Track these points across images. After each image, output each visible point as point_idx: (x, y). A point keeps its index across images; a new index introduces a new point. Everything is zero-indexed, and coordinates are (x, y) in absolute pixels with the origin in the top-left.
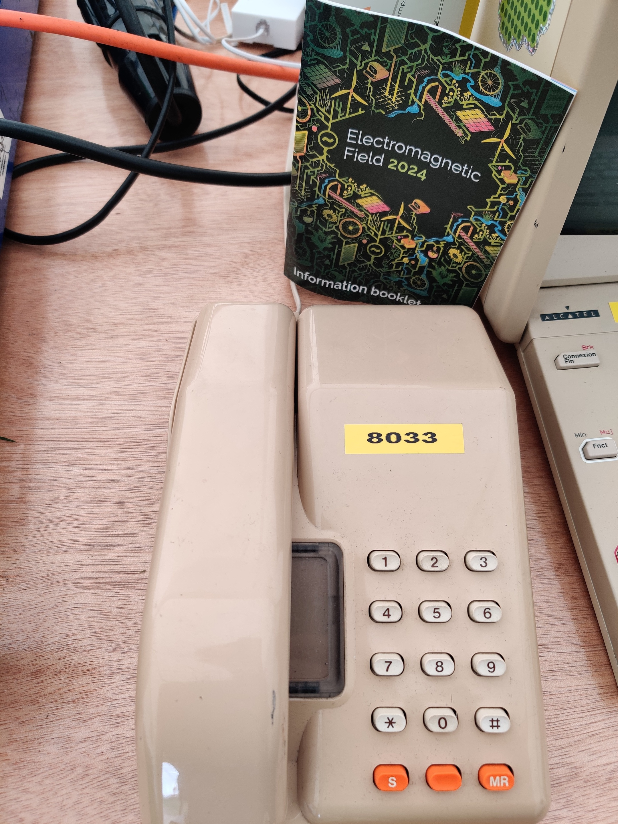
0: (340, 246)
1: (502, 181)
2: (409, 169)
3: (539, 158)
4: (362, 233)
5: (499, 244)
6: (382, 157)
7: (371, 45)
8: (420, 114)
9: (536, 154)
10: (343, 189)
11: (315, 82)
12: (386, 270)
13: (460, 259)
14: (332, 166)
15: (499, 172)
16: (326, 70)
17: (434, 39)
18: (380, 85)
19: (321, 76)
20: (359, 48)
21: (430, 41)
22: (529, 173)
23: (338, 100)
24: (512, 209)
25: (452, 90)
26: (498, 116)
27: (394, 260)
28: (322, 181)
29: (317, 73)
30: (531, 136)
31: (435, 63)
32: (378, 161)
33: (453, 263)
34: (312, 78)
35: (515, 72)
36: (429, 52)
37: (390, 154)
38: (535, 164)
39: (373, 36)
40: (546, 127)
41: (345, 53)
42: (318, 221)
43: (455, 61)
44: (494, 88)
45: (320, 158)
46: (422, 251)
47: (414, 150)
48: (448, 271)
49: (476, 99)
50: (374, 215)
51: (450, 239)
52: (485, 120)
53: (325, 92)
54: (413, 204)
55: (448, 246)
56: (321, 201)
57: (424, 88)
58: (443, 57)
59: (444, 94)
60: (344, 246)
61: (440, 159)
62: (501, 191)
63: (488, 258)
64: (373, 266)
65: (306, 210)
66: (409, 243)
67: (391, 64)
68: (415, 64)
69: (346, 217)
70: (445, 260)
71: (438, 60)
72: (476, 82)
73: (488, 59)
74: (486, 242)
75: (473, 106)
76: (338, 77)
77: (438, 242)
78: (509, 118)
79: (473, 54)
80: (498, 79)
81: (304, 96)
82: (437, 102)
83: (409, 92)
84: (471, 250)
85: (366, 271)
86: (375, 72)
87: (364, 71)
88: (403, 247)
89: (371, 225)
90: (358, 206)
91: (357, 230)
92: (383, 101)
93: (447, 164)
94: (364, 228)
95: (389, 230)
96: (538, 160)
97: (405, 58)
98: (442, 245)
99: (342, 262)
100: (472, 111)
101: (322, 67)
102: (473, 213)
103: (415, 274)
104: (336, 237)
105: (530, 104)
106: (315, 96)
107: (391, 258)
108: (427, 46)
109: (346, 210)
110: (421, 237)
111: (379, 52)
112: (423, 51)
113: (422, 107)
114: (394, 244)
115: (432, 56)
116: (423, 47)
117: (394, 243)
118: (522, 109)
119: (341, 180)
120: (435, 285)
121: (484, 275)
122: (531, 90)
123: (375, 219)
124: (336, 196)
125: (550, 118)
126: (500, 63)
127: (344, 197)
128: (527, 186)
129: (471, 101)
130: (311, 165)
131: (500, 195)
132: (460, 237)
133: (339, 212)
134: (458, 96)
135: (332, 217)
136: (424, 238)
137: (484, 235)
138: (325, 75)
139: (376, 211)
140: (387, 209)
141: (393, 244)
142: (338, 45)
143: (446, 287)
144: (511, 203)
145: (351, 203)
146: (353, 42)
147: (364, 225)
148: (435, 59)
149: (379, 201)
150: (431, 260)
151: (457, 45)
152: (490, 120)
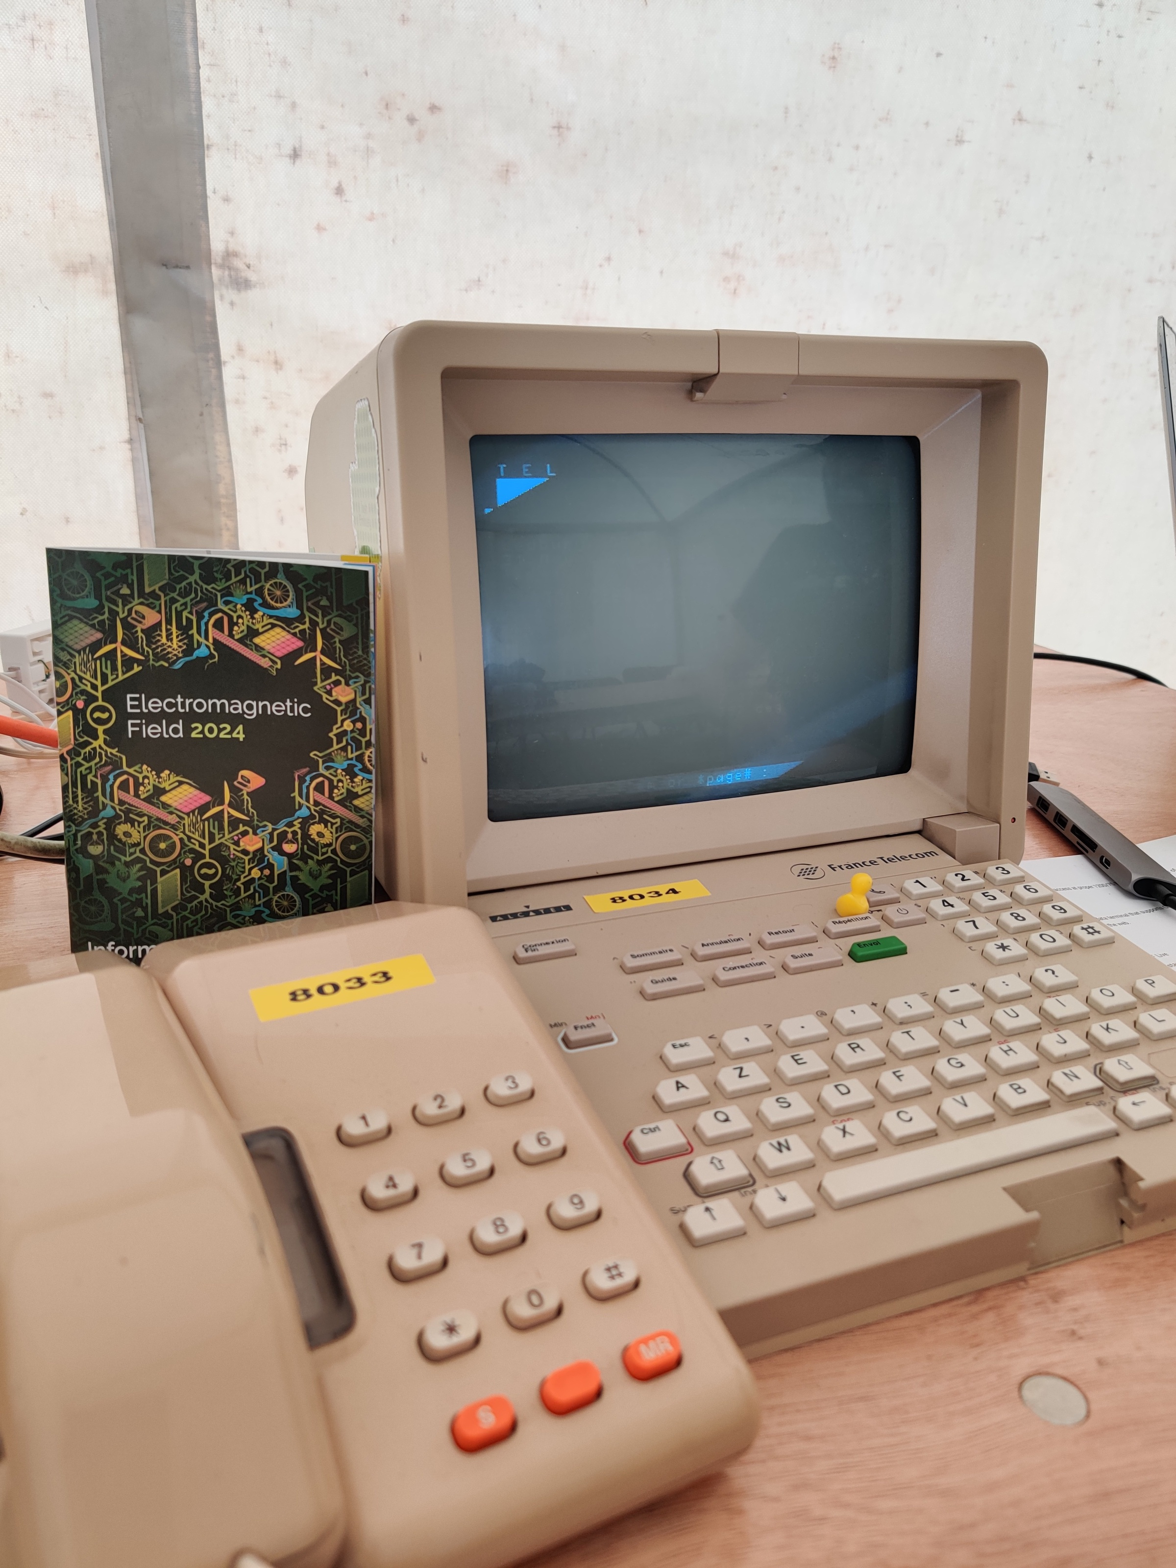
0: (154, 881)
1: (337, 702)
2: (220, 730)
3: (365, 656)
4: (182, 848)
5: (368, 790)
6: (179, 724)
7: (130, 587)
8: (211, 656)
9: (360, 653)
10: (137, 785)
11: (70, 643)
12: (231, 901)
13: (328, 838)
14: (114, 751)
15: (329, 693)
16: (82, 625)
17: (201, 567)
18: (152, 632)
19: (76, 634)
20: (117, 593)
21: (197, 571)
22: (362, 679)
23: (103, 659)
24: (363, 732)
25: (239, 617)
26: (302, 627)
27: (239, 879)
28: (105, 779)
29: (71, 631)
30: (346, 634)
31: (211, 593)
32: (176, 731)
33: (322, 848)
34: (66, 640)
35: (301, 572)
36: (201, 583)
37: (190, 718)
38: (365, 665)
39: (130, 577)
40: (357, 618)
41: (100, 600)
42: (112, 848)
43: (232, 584)
44: (285, 597)
45: (95, 744)
46: (273, 849)
47: (218, 703)
48: (320, 863)
49: (271, 617)
50: (191, 814)
51: (304, 812)
52: (289, 636)
53: (85, 652)
54: (240, 779)
55: (306, 822)
56: (109, 812)
57: (207, 624)
58: (218, 583)
59: (232, 624)
60: (159, 879)
61: (254, 704)
62: (341, 715)
63: (362, 817)
64: (210, 901)
65: (90, 834)
66: (252, 843)
67: (160, 605)
68: (188, 599)
69: (152, 829)
70: (310, 848)
71: (213, 588)
72: (263, 598)
73: (267, 569)
74: (352, 795)
75: (269, 626)
76: (98, 630)
77: (290, 825)
78: (314, 624)
79: (249, 569)
80: (285, 586)
81: (60, 665)
82: (228, 636)
83: (190, 633)
84: (337, 817)
85: (203, 912)
86: (144, 617)
87: (129, 619)
88: (245, 852)
89: (190, 831)
90: (165, 806)
91: (173, 846)
92: (162, 651)
93: (265, 707)
94: (181, 840)
95: (219, 831)
96: (365, 659)
97: (175, 595)
98: (297, 827)
99: (163, 907)
100: (272, 632)
101: (76, 622)
102: (320, 761)
103: (276, 890)
104: (144, 867)
105: (330, 599)
106: (74, 661)
107: (235, 877)
108: (196, 576)
109: (149, 817)
110: (265, 826)
111: (141, 594)
112: (193, 583)
113: (212, 647)
114: (233, 852)
115: (205, 586)
116: (192, 579)
117: (232, 849)
118: (323, 608)
119: (131, 771)
120: (310, 896)
121: (368, 843)
122: (324, 585)
123: (194, 821)
124: (129, 798)
125: (357, 607)
126: (281, 569)
127: (142, 797)
128: (367, 696)
129: (265, 622)
130: (84, 759)
131: (343, 721)
132: (316, 803)
133: (139, 823)
134: (249, 621)
135: (131, 836)
136: (270, 827)
137: (345, 786)
138: (81, 632)
139: (193, 808)
140: (208, 798)
141: (230, 852)
142: (90, 593)
143: (325, 892)
144: (359, 725)
145: (153, 804)
146: (108, 587)
147: (182, 835)
148: (209, 588)
149: (192, 790)
150: (290, 856)
151: (229, 566)
152: (294, 634)
